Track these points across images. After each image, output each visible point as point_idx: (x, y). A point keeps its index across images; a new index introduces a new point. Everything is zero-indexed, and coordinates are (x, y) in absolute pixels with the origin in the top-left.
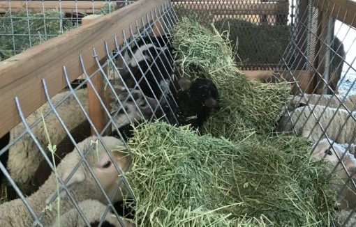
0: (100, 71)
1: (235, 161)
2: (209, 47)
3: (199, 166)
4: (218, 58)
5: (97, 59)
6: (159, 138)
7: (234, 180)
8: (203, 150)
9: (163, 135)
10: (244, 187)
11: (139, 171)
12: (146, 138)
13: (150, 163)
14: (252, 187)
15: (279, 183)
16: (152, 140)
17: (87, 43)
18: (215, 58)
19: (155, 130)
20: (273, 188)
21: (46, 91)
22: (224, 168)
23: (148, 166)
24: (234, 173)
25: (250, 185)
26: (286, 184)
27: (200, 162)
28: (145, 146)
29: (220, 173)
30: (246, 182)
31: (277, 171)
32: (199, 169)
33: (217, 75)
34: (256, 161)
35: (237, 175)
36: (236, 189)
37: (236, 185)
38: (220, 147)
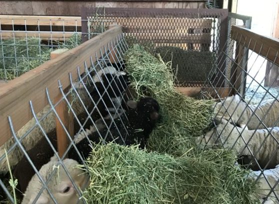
0: (64, 99)
1: (177, 174)
2: (155, 73)
3: (147, 183)
4: (162, 82)
5: (61, 89)
6: (113, 158)
7: (176, 192)
8: (150, 167)
9: (117, 156)
10: (185, 198)
11: (95, 188)
12: (101, 158)
13: (105, 182)
14: (191, 198)
15: (214, 194)
16: (107, 161)
17: (53, 77)
18: (160, 82)
19: (110, 151)
20: (209, 200)
21: (12, 127)
22: (168, 182)
23: (103, 184)
24: (176, 186)
25: (189, 197)
26: (219, 196)
27: (147, 179)
28: (100, 166)
29: (164, 187)
30: (186, 193)
31: (212, 183)
32: (146, 185)
33: (160, 95)
34: (194, 175)
35: (178, 187)
36: (178, 200)
37: (177, 197)
38: (164, 163)
